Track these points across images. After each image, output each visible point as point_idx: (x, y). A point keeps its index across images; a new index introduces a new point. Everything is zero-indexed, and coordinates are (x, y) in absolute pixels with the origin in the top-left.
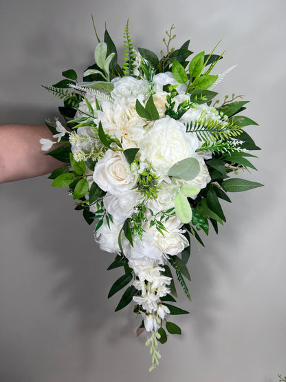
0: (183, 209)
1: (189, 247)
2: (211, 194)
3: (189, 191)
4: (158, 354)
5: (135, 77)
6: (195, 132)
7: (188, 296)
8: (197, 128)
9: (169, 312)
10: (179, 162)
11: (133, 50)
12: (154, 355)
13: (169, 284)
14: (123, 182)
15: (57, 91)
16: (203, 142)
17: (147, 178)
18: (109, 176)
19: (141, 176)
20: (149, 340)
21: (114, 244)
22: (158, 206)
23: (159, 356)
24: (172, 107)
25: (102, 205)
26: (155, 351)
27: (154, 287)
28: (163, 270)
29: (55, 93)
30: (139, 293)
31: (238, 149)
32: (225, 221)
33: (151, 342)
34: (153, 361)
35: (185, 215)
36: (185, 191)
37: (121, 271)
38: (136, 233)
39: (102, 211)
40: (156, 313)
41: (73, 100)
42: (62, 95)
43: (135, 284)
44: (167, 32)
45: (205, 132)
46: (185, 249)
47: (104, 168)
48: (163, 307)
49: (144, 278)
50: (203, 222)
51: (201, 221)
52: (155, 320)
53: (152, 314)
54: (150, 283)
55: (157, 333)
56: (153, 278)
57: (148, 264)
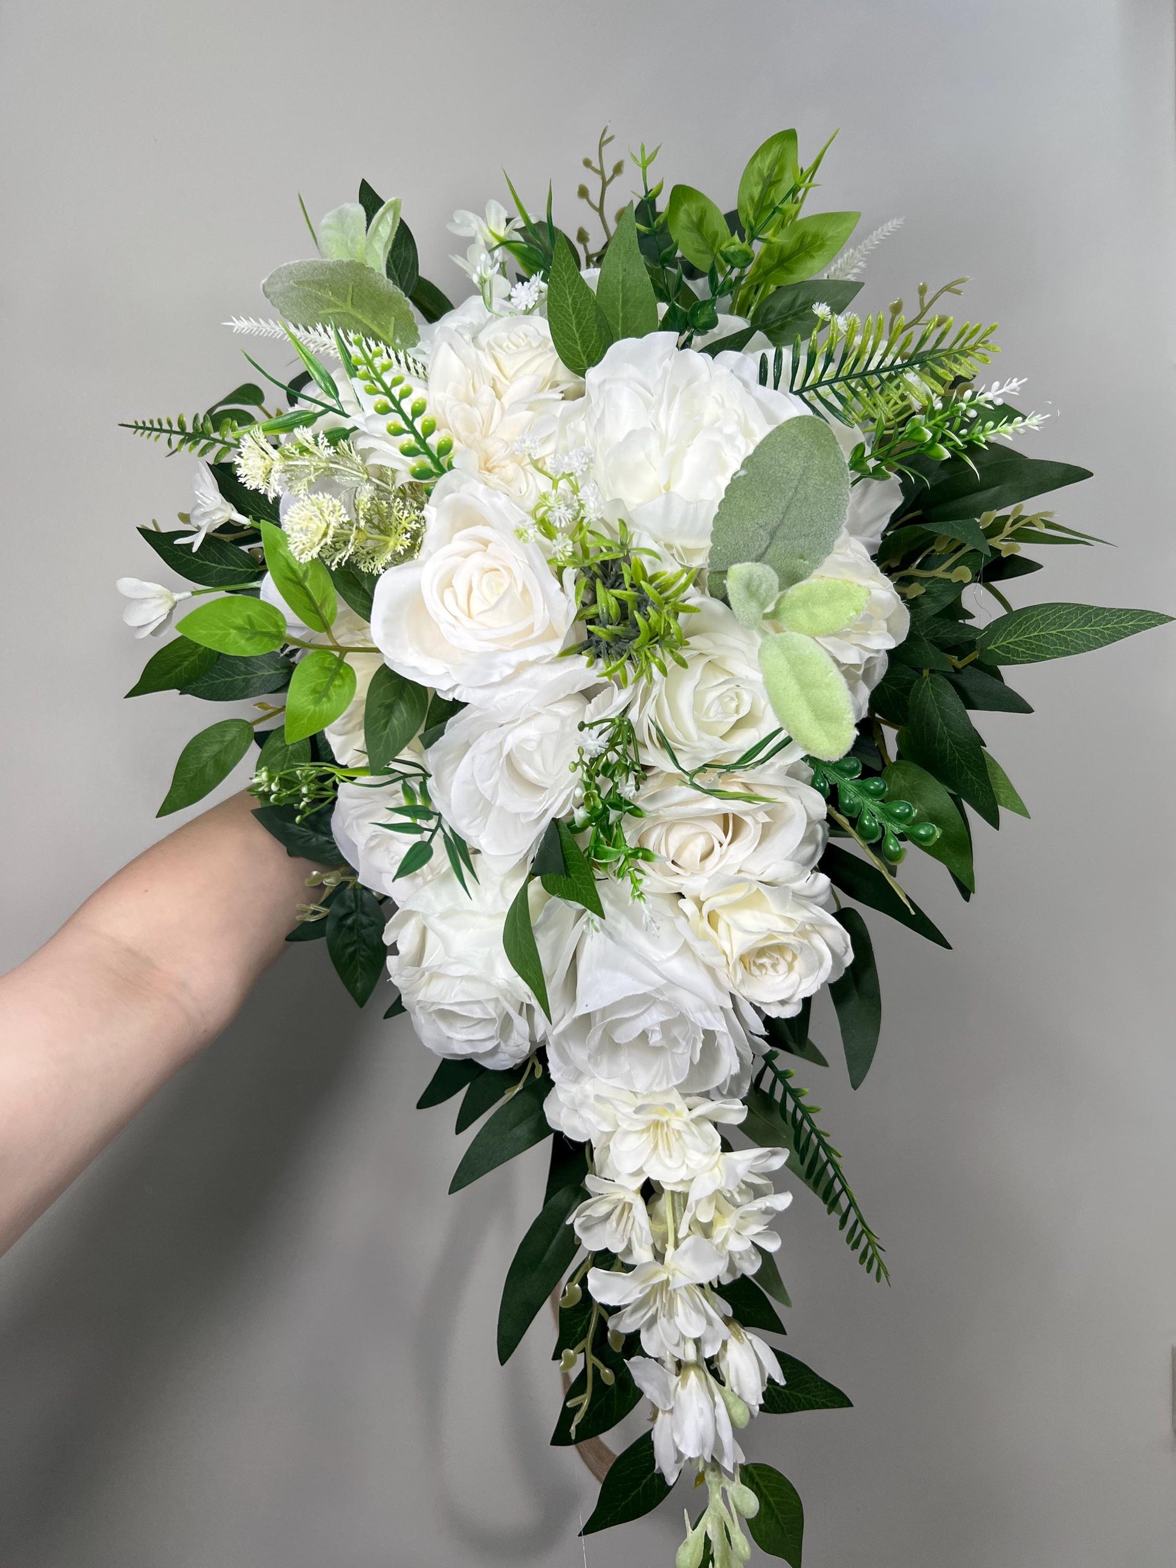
0: (806, 686)
9: (780, 1377)
10: (748, 462)
15: (181, 432)
28: (734, 1113)
33: (708, 1543)
40: (712, 1368)
42: (205, 441)
45: (840, 387)
48: (750, 1341)
49: (639, 1172)
50: (910, 813)
51: (898, 811)
52: (718, 1398)
53: (696, 1365)
54: (673, 1193)
55: (735, 1484)
56: (685, 1167)
57: (662, 1078)
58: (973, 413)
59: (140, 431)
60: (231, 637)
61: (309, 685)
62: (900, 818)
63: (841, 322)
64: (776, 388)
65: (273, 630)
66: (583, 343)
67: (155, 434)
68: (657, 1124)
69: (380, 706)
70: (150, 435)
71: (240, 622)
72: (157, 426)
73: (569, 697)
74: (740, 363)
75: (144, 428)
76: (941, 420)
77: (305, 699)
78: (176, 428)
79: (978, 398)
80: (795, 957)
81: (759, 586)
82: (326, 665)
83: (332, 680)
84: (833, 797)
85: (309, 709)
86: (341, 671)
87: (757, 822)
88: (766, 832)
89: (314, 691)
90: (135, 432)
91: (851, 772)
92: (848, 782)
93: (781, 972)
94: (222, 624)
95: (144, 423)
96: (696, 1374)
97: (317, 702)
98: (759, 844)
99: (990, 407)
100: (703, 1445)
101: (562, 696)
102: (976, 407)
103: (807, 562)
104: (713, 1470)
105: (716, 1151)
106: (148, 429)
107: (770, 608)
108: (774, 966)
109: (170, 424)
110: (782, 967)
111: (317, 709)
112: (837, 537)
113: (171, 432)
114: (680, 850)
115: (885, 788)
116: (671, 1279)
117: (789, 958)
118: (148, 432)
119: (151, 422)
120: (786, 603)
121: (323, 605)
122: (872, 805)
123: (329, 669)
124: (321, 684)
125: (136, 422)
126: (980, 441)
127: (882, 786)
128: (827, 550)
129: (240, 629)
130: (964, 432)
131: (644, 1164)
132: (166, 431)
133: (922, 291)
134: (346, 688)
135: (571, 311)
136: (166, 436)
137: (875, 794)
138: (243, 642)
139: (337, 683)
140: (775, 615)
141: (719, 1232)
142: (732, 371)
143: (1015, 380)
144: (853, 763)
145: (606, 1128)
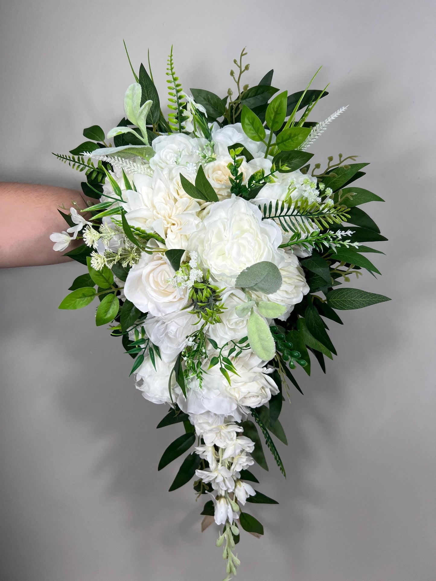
0: (261, 339)
1: (280, 394)
2: (312, 313)
3: (270, 311)
4: (236, 558)
5: (187, 133)
6: (277, 219)
7: (281, 470)
8: (279, 211)
9: (253, 494)
10: (248, 268)
11: (182, 93)
12: (230, 561)
13: (251, 450)
14: (170, 298)
15: (74, 161)
16: (291, 234)
17: (205, 292)
18: (149, 290)
19: (196, 290)
20: (221, 537)
21: (163, 392)
22: (226, 334)
23: (238, 562)
24: (241, 180)
25: (143, 332)
26: (231, 554)
27: (227, 455)
28: (241, 430)
29: (72, 163)
30: (205, 465)
31: (346, 243)
32: (336, 354)
33: (225, 540)
34: (228, 570)
35: (265, 349)
36: (263, 311)
37: (178, 430)
38: (191, 375)
39: (143, 341)
40: (231, 495)
41: (98, 173)
42: (82, 166)
43: (199, 450)
44: (235, 61)
45: (292, 218)
46: (273, 397)
47: (140, 277)
48: (244, 486)
49: (212, 442)
50: (299, 356)
52: (230, 506)
53: (225, 497)
54: (222, 449)
55: (233, 526)
56: (225, 443)
57: (216, 422)
65: (91, 294)
69: (127, 311)
86: (115, 302)
96: (223, 500)
100: (222, 520)
104: (228, 523)
105: (235, 438)
131: (214, 440)
145: (202, 431)
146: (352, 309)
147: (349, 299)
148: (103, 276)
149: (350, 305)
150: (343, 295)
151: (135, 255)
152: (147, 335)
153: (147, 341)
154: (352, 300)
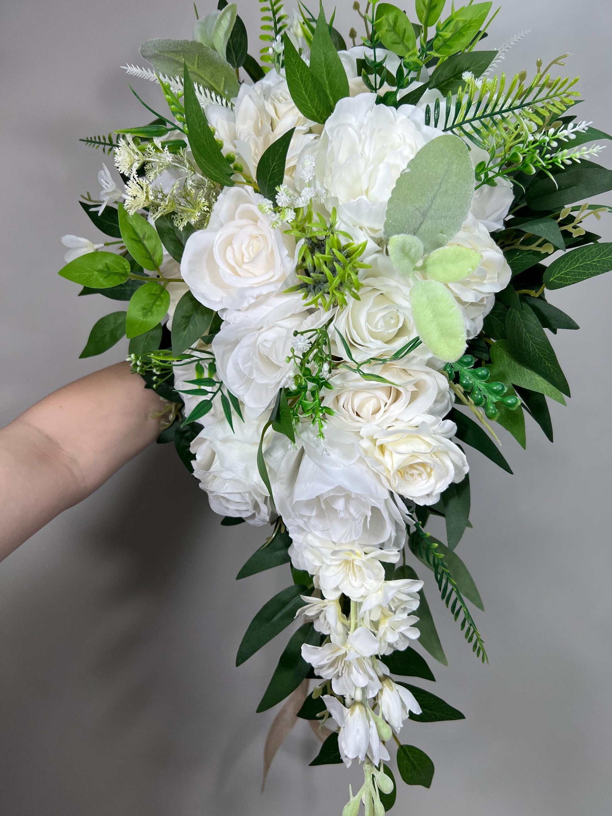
2: (518, 315)
7: (478, 649)
9: (417, 711)
18: (224, 270)
20: (354, 801)
21: (246, 472)
25: (213, 368)
28: (394, 557)
32: (568, 394)
35: (446, 334)
36: (438, 270)
39: (210, 382)
40: (375, 705)
45: (476, 124)
48: (397, 690)
49: (337, 589)
50: (503, 389)
51: (495, 388)
52: (372, 723)
53: (362, 703)
54: (356, 602)
55: (380, 773)
56: (364, 588)
57: (348, 535)
58: (555, 144)
59: (89, 143)
60: (94, 276)
61: (140, 305)
62: (496, 393)
63: (479, 83)
64: (436, 126)
65: (121, 271)
66: (311, 101)
67: (97, 145)
68: (347, 562)
69: (183, 317)
70: (94, 145)
71: (100, 267)
72: (98, 140)
73: (293, 315)
74: (414, 112)
75: (91, 142)
76: (533, 148)
77: (137, 313)
78: (108, 142)
79: (558, 133)
80: (431, 469)
81: (410, 249)
82: (153, 292)
83: (155, 301)
84: (455, 378)
85: (140, 320)
86: (162, 295)
87: (407, 391)
88: (414, 397)
89: (144, 309)
90: (87, 144)
91: (468, 364)
92: (465, 370)
93: (424, 478)
94: (89, 269)
95: (91, 138)
96: (359, 708)
97: (145, 315)
98: (410, 403)
99: (566, 140)
100: (359, 751)
101: (289, 315)
102: (558, 140)
103: (445, 236)
104: (368, 764)
105: (382, 579)
106: (93, 142)
107: (420, 263)
108: (420, 475)
109: (104, 139)
110: (424, 476)
111: (144, 320)
112: (464, 220)
113: (105, 144)
114: (361, 406)
115: (488, 374)
116: (348, 653)
117: (429, 470)
118: (93, 144)
119: (95, 138)
120: (430, 261)
121: (154, 254)
122: (480, 384)
123: (154, 295)
124: (148, 304)
125: (87, 138)
126: (559, 163)
127: (486, 373)
128: (457, 227)
129: (101, 271)
130: (548, 156)
131: (340, 584)
132: (102, 143)
133: (539, 64)
134: (163, 307)
135: (300, 82)
136: (102, 146)
137: (482, 377)
138: (101, 279)
139: (158, 303)
140: (423, 268)
141: (383, 627)
142: (409, 117)
143: (584, 122)
144: (469, 358)
145: (317, 563)
146: (598, 274)
147: (588, 262)
148: (143, 244)
149: (593, 269)
150: (574, 260)
151: (203, 203)
152: (220, 375)
153: (218, 385)
154: (594, 262)
